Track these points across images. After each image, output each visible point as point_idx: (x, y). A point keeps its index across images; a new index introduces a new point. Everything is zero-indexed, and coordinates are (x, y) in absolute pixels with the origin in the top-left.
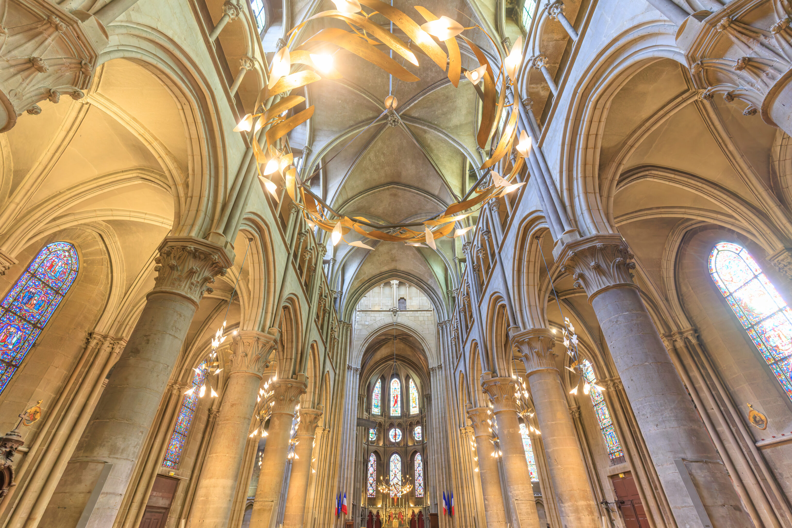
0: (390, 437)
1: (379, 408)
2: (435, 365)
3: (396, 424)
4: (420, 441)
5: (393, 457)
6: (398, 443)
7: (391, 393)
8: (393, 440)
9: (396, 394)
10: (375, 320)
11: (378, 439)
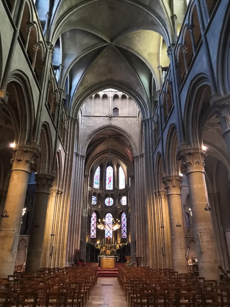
0: (106, 203)
1: (99, 185)
2: (138, 154)
3: (110, 195)
4: (125, 206)
5: (107, 215)
6: (111, 207)
7: (107, 176)
8: (107, 205)
9: (110, 176)
10: (96, 123)
11: (98, 204)
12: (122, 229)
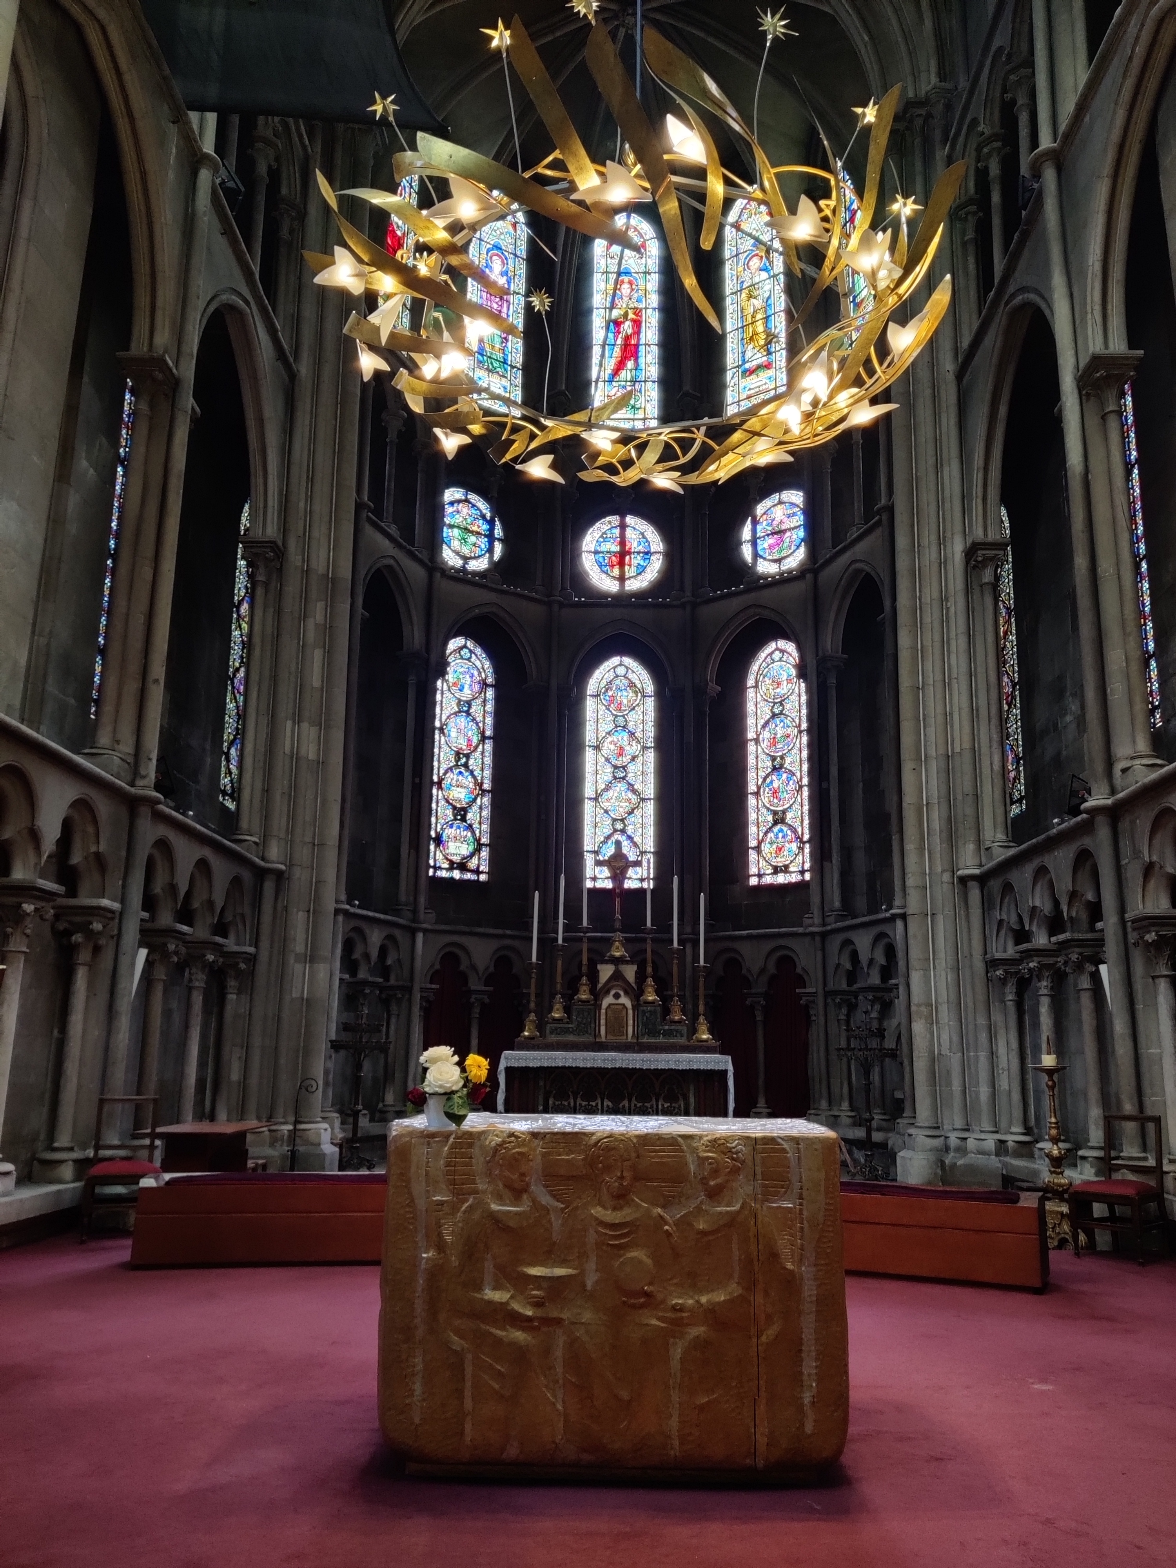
0: (588, 564)
1: (517, 376)
4: (791, 577)
6: (640, 599)
7: (596, 301)
8: (604, 583)
12: (757, 794)
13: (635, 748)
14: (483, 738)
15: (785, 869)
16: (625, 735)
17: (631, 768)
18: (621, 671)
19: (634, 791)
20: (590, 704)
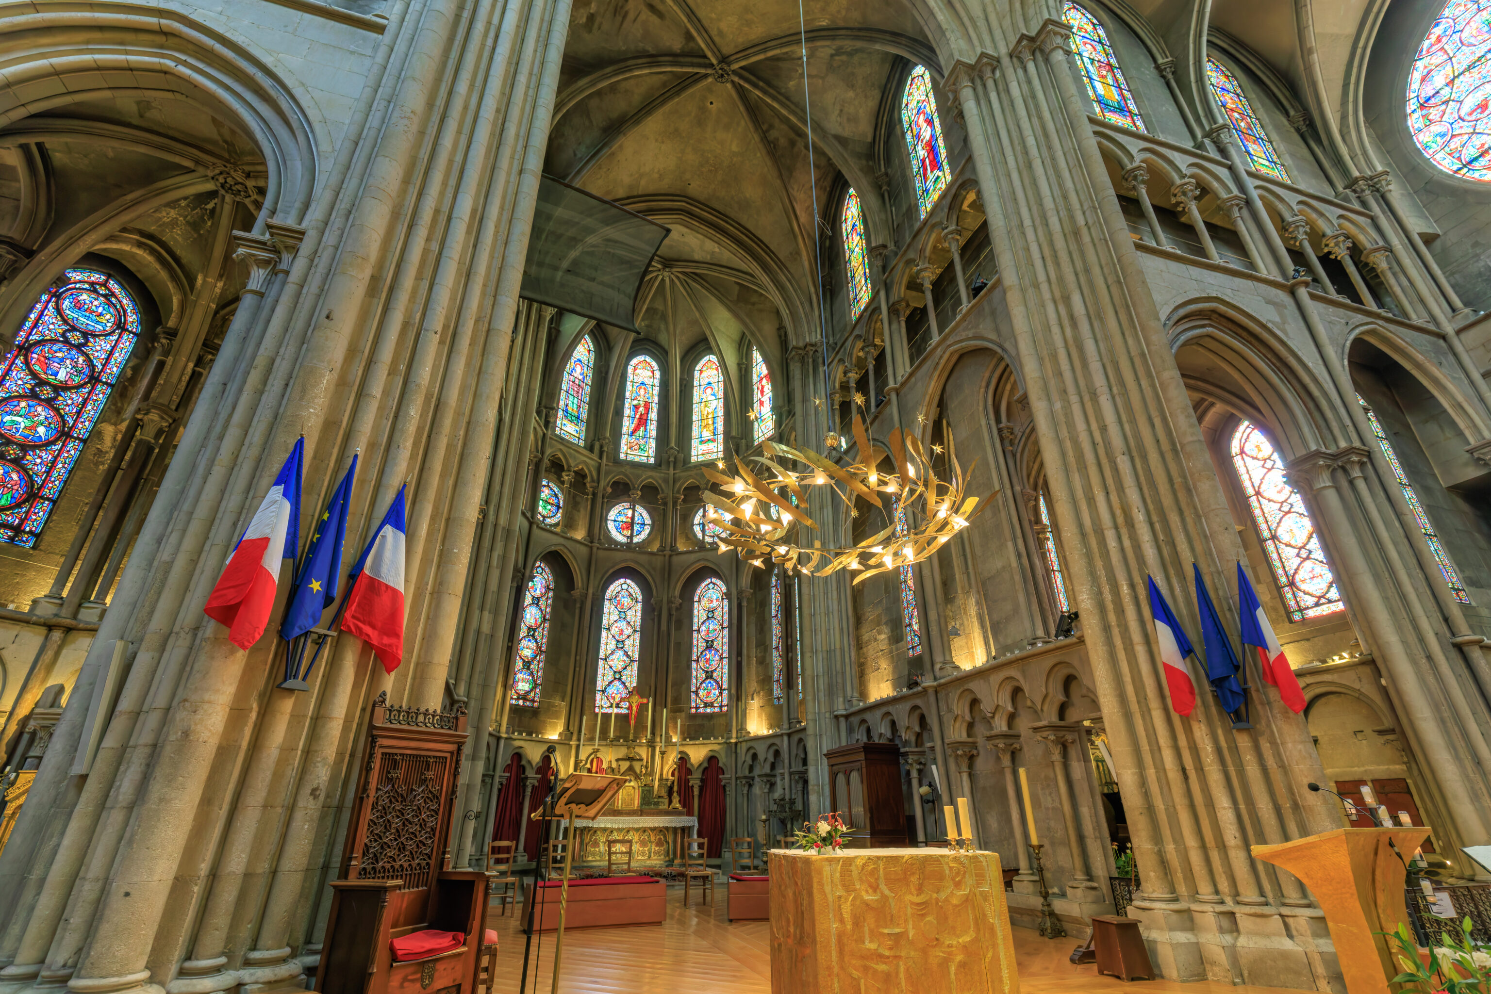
0: (611, 526)
1: (583, 425)
5: (614, 588)
6: (639, 547)
7: (628, 394)
8: (620, 536)
9: (642, 399)
11: (569, 522)
12: (697, 661)
13: (629, 631)
14: (544, 619)
15: (711, 705)
16: (625, 623)
17: (627, 642)
18: (625, 586)
19: (628, 656)
20: (607, 604)
